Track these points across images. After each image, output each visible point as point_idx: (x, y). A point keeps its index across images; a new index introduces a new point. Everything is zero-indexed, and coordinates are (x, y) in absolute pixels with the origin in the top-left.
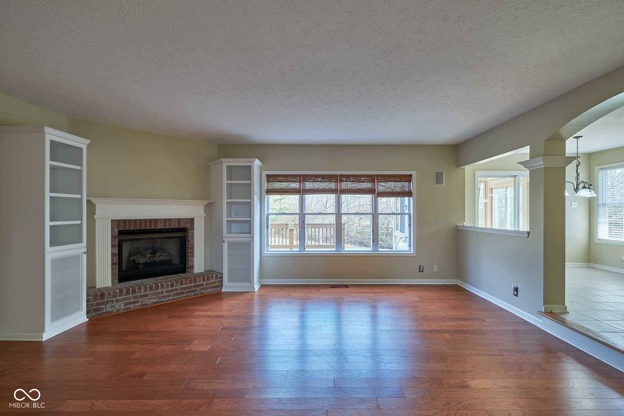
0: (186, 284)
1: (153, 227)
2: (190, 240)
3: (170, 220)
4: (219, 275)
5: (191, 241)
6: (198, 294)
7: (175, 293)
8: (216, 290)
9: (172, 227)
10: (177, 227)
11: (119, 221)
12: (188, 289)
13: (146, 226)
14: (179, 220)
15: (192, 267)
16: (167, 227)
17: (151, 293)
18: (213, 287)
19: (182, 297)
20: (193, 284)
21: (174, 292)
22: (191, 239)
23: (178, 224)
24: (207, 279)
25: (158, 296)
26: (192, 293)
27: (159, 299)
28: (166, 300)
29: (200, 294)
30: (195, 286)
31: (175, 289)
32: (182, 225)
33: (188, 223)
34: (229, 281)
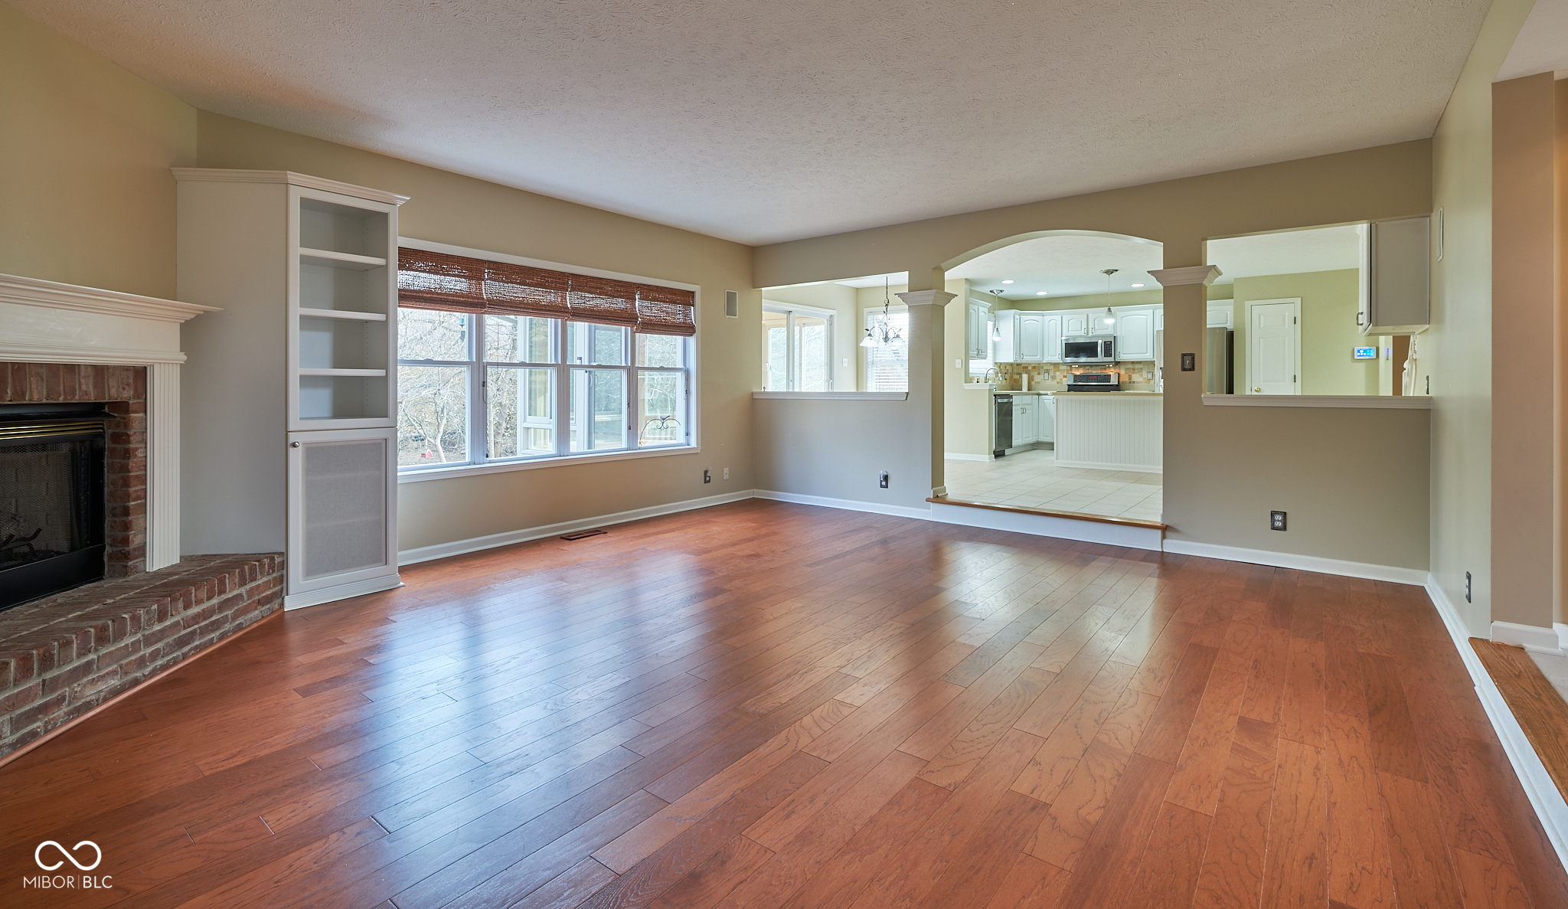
0: (199, 602)
2: (137, 449)
3: (68, 368)
4: (278, 560)
5: (139, 453)
6: (229, 631)
7: (170, 640)
8: (269, 609)
9: (76, 399)
10: (92, 399)
12: (205, 619)
14: (100, 372)
15: (142, 551)
16: (61, 399)
17: (104, 655)
18: (261, 603)
19: (190, 650)
20: (215, 601)
21: (168, 636)
22: (138, 445)
23: (95, 387)
24: (250, 575)
25: (124, 662)
26: (213, 631)
27: (126, 673)
28: (147, 671)
29: (235, 631)
30: (223, 606)
31: (171, 627)
32: (115, 392)
33: (128, 385)
34: (311, 571)
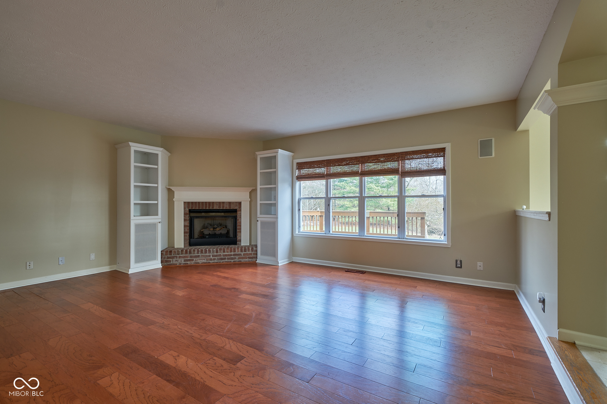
0: (227, 252)
1: (211, 208)
2: (239, 219)
3: (223, 203)
4: (254, 249)
5: (239, 220)
6: (236, 261)
7: (219, 257)
8: (252, 260)
9: (225, 208)
10: (228, 208)
11: (189, 203)
12: (229, 256)
13: (206, 207)
14: (230, 203)
15: (240, 241)
16: (221, 208)
17: (202, 255)
18: (249, 258)
19: (224, 261)
20: (232, 253)
21: (218, 257)
22: (239, 218)
23: (229, 206)
24: (244, 250)
25: (207, 258)
26: (232, 260)
27: (207, 260)
28: (212, 262)
29: (238, 261)
30: (234, 255)
31: (219, 255)
32: (233, 207)
33: (237, 206)
34: (262, 254)
